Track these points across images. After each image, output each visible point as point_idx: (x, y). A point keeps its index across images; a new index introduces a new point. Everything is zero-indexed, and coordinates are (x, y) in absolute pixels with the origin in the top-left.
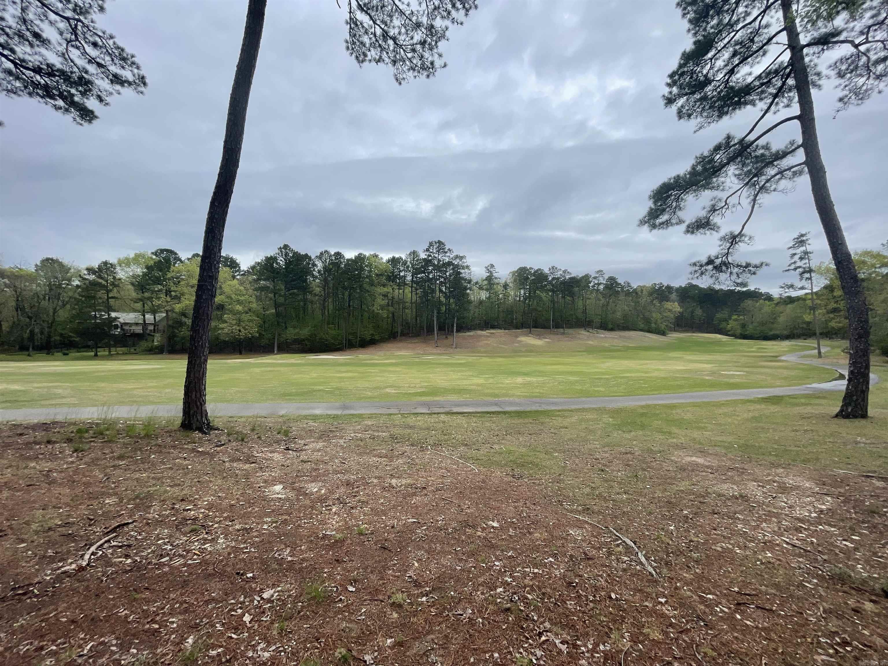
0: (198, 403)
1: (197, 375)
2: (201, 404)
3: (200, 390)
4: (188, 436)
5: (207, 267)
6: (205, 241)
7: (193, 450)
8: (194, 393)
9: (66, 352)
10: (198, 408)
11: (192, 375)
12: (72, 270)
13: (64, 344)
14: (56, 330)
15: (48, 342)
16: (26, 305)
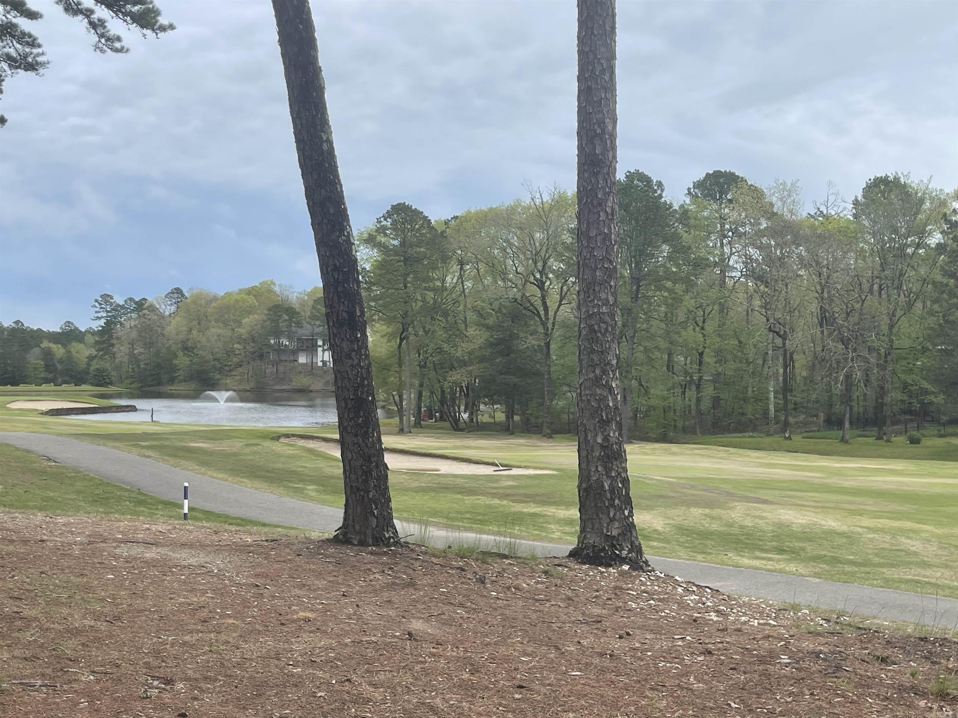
9: (916, 434)
12: (927, 205)
13: (910, 412)
14: (894, 372)
15: (880, 406)
16: (837, 309)
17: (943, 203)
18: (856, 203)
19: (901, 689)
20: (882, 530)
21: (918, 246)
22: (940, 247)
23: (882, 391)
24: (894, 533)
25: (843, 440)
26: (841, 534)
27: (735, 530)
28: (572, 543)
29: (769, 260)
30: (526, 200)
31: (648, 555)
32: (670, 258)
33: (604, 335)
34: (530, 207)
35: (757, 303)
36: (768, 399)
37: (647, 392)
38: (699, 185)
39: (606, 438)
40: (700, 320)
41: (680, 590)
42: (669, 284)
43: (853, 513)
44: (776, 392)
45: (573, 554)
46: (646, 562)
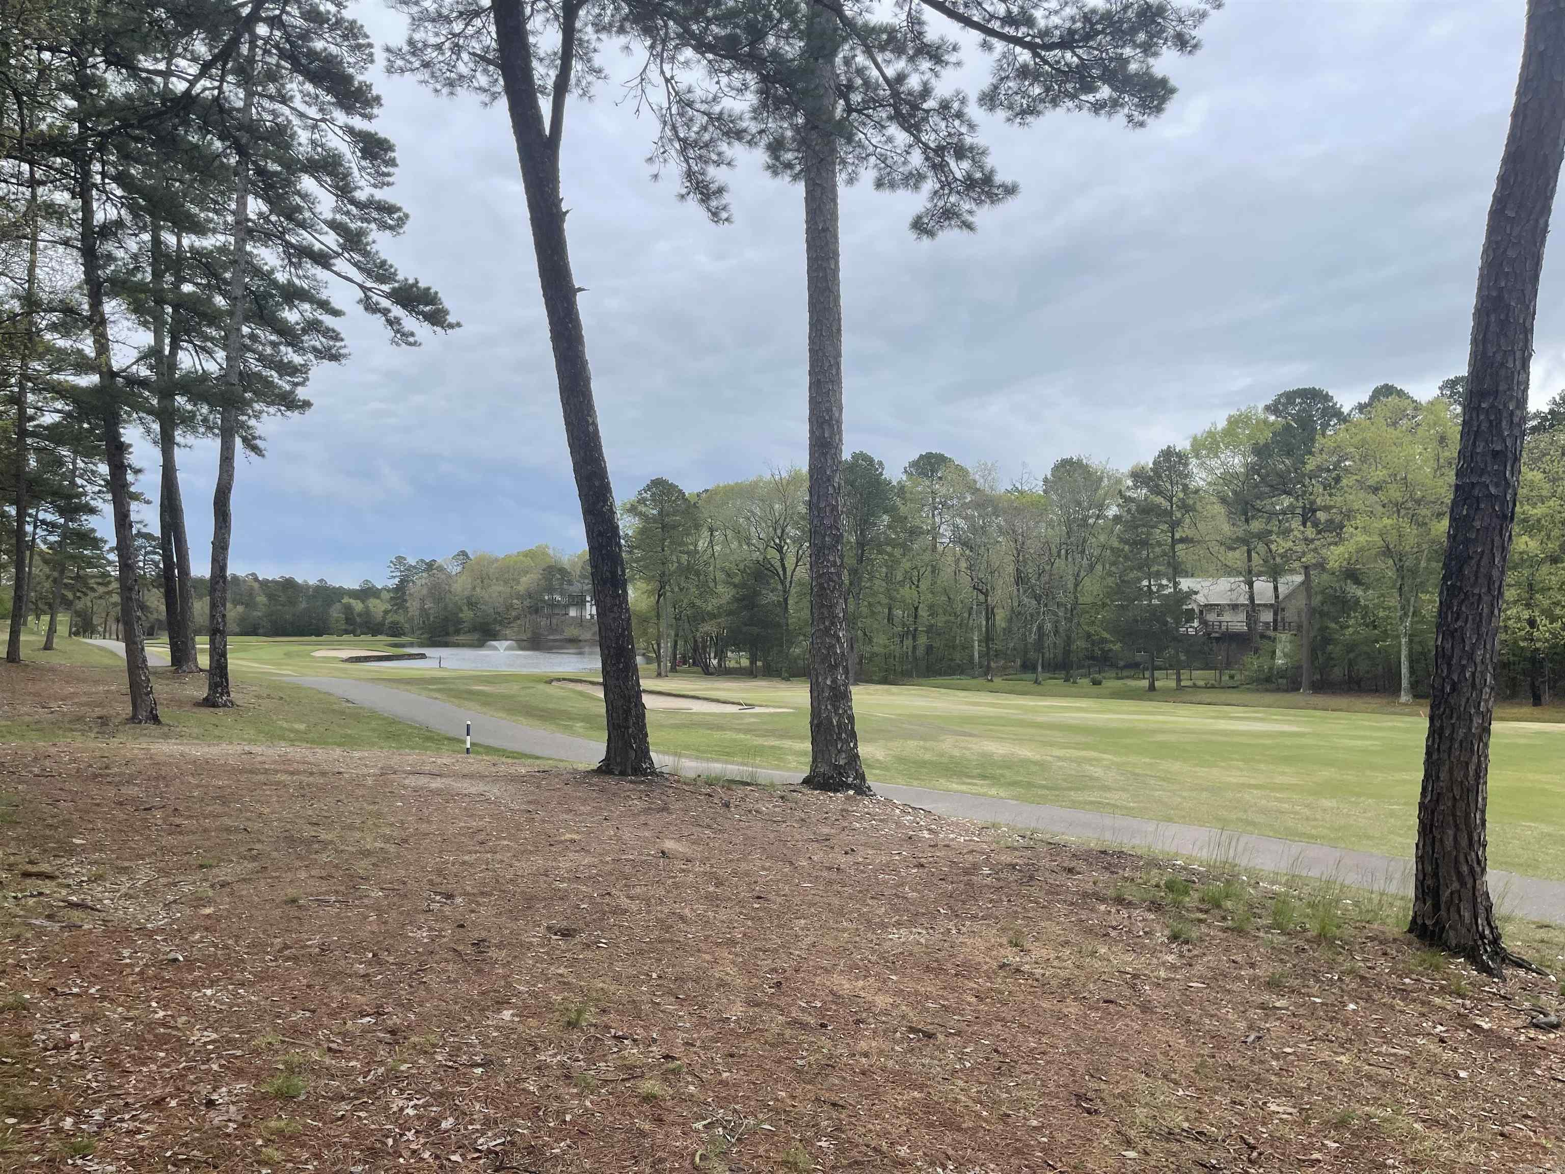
0: (1465, 869)
1: (1459, 775)
2: (1472, 871)
3: (1467, 824)
4: (1437, 968)
5: (1484, 426)
6: (1475, 341)
7: (1461, 1020)
8: (1451, 832)
9: (1097, 677)
10: (1463, 884)
11: (1443, 775)
12: (1105, 482)
13: (1093, 658)
14: (1079, 624)
15: (1067, 652)
16: (1031, 569)
17: (1119, 481)
18: (1046, 480)
19: (1085, 895)
20: (1071, 760)
21: (1098, 517)
22: (1117, 519)
23: (1069, 640)
24: (1079, 761)
25: (1036, 682)
26: (1035, 763)
27: (945, 760)
28: (805, 772)
29: (974, 529)
30: (767, 477)
31: (870, 782)
32: (889, 527)
33: (832, 592)
34: (770, 482)
35: (963, 564)
36: (973, 647)
37: (870, 640)
38: (914, 464)
39: (834, 681)
40: (915, 579)
41: (897, 811)
42: (889, 549)
43: (1045, 744)
44: (979, 641)
45: (807, 782)
46: (869, 788)
